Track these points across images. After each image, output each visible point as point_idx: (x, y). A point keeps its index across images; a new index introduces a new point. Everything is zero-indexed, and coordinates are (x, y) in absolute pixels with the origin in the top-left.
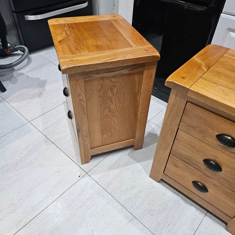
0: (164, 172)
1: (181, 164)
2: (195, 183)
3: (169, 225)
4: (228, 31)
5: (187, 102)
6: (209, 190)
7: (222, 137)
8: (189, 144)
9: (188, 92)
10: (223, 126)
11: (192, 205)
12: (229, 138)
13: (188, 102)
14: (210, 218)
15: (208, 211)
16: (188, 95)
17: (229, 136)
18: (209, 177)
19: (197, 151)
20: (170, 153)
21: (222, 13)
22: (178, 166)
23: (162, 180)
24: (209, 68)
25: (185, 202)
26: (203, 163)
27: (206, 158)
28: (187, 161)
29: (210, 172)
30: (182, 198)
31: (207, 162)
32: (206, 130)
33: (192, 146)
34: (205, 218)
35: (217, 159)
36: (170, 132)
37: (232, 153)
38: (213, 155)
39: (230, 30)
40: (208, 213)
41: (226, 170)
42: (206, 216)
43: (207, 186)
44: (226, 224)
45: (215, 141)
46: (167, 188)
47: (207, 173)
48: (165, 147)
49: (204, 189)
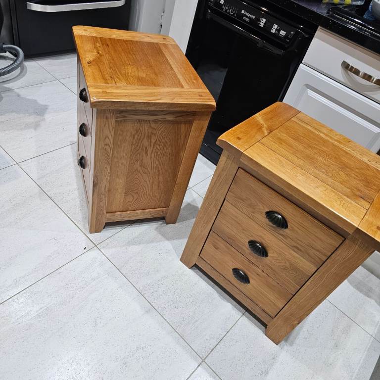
0: (200, 255)
1: (221, 244)
2: (236, 271)
4: (306, 88)
5: (239, 167)
6: (251, 280)
7: (272, 215)
8: (235, 221)
9: (241, 157)
10: (275, 202)
11: (228, 301)
12: (280, 217)
13: (240, 169)
14: (248, 318)
15: (247, 310)
16: (241, 160)
17: (279, 214)
18: (252, 264)
19: (243, 230)
20: (211, 230)
21: (301, 63)
22: (218, 248)
23: (195, 265)
24: (271, 132)
25: (220, 297)
26: (247, 245)
27: (252, 239)
28: (230, 242)
29: (254, 257)
30: (217, 292)
31: (252, 244)
32: (256, 204)
33: (238, 223)
34: (242, 318)
35: (264, 242)
36: (214, 203)
37: (282, 235)
38: (261, 236)
39: (308, 86)
40: (246, 312)
41: (272, 255)
42: (243, 316)
43: (250, 275)
44: (265, 325)
45: (264, 219)
46: (201, 277)
47: (251, 258)
49: (245, 279)
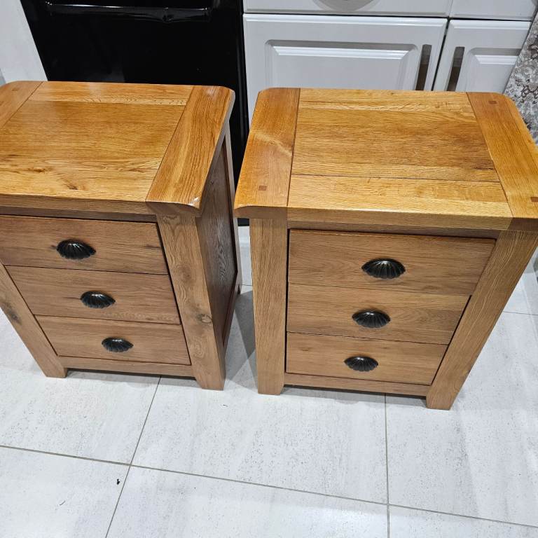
0: (287, 371)
1: (312, 341)
2: (351, 362)
3: (340, 460)
4: (270, 46)
5: (289, 231)
6: (378, 361)
7: (375, 267)
8: (318, 302)
9: (288, 215)
10: (369, 248)
11: (357, 400)
12: (385, 262)
13: (291, 231)
14: (395, 403)
15: (385, 394)
16: (289, 219)
17: (382, 260)
18: (370, 340)
19: (337, 306)
20: (286, 332)
21: (243, 13)
22: (309, 348)
23: (285, 386)
24: (293, 146)
25: (343, 403)
26: (353, 322)
27: (356, 311)
28: (320, 331)
29: (370, 332)
30: (335, 398)
31: (360, 317)
32: (341, 265)
33: (323, 302)
34: (387, 409)
35: (375, 305)
36: (273, 297)
37: (399, 284)
38: (367, 301)
39: (273, 43)
40: (387, 397)
41: (395, 315)
42: (387, 405)
43: (373, 355)
44: (423, 398)
45: (363, 278)
46: (301, 395)
47: (365, 334)
48: (272, 326)
49: (369, 363)
